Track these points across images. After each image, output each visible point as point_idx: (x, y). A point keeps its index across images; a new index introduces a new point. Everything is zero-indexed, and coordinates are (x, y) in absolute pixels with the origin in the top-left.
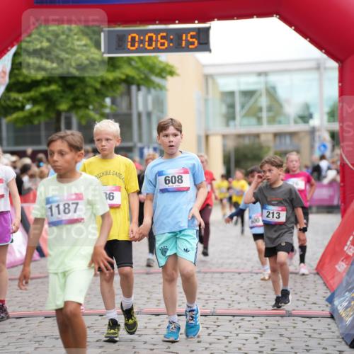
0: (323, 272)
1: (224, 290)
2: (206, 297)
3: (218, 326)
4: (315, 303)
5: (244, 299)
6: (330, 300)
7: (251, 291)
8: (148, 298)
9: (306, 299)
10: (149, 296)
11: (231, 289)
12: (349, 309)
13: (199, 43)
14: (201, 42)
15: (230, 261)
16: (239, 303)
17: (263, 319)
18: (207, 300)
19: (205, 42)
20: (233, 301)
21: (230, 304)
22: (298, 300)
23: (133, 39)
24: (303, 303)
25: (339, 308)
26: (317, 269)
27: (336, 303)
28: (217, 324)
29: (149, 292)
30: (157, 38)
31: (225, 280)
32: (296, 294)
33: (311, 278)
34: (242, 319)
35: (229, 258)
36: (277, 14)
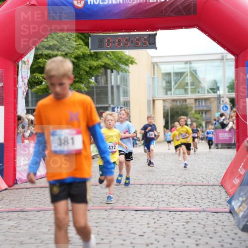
0: (225, 185)
1: (164, 195)
2: (153, 199)
3: (160, 217)
4: (220, 204)
5: (176, 201)
6: (230, 202)
7: (181, 196)
8: (117, 200)
9: (215, 201)
11: (168, 195)
12: (241, 208)
14: (150, 43)
15: (168, 177)
16: (173, 203)
17: (188, 213)
18: (153, 201)
19: (153, 43)
20: (170, 202)
21: (167, 204)
22: (210, 202)
23: (109, 41)
24: (213, 204)
25: (235, 207)
26: (221, 183)
27: (233, 203)
28: (160, 216)
29: (118, 196)
30: (123, 40)
31: (164, 189)
32: (208, 198)
33: (218, 188)
34: (175, 214)
35: (167, 176)
36: (197, 26)
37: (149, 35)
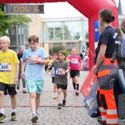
0: (83, 91)
1: (48, 98)
3: (46, 110)
4: (80, 102)
6: (85, 101)
8: (21, 101)
9: (77, 101)
10: (21, 100)
11: (51, 97)
12: (91, 104)
13: (40, 10)
14: (41, 10)
15: (51, 88)
16: (54, 102)
20: (52, 102)
21: (50, 103)
22: (74, 101)
23: (16, 8)
24: (76, 102)
25: (88, 103)
26: (81, 90)
27: (87, 102)
29: (22, 99)
30: (25, 8)
31: (48, 94)
32: (73, 99)
34: (55, 108)
35: (50, 87)
36: (67, 1)
37: (40, 5)
